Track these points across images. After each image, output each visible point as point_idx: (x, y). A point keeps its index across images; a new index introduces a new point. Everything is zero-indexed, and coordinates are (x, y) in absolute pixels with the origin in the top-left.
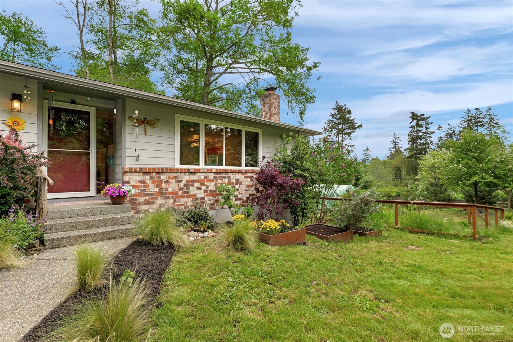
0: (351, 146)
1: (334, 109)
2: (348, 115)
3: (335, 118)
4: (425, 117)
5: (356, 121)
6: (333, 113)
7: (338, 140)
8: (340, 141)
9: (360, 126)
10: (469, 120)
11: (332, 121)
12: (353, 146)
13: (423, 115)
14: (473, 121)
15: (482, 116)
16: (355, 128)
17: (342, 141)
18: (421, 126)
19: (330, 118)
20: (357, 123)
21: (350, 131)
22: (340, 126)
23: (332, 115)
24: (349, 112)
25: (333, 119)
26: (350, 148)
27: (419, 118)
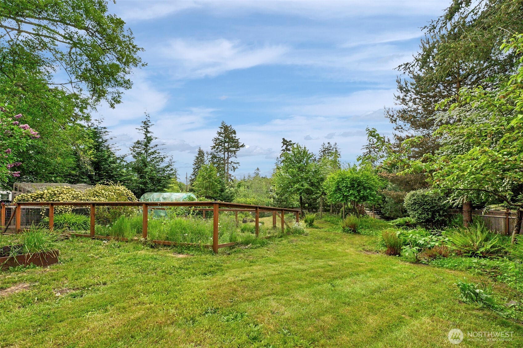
0: (236, 163)
1: (221, 128)
2: (234, 135)
3: (222, 136)
4: (292, 143)
5: (239, 141)
6: (220, 131)
7: (224, 157)
8: (226, 158)
9: (243, 146)
10: (324, 151)
11: (219, 139)
12: (238, 163)
13: (291, 141)
14: (326, 152)
15: (331, 148)
16: (238, 147)
17: (228, 158)
18: (289, 150)
19: (217, 136)
20: (241, 142)
21: (234, 149)
22: (226, 144)
23: (220, 134)
24: (234, 132)
25: (220, 137)
26: (235, 166)
27: (288, 144)
